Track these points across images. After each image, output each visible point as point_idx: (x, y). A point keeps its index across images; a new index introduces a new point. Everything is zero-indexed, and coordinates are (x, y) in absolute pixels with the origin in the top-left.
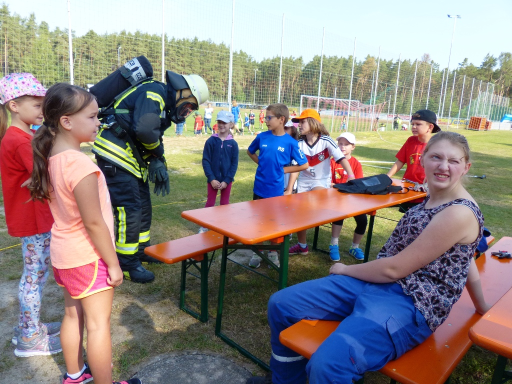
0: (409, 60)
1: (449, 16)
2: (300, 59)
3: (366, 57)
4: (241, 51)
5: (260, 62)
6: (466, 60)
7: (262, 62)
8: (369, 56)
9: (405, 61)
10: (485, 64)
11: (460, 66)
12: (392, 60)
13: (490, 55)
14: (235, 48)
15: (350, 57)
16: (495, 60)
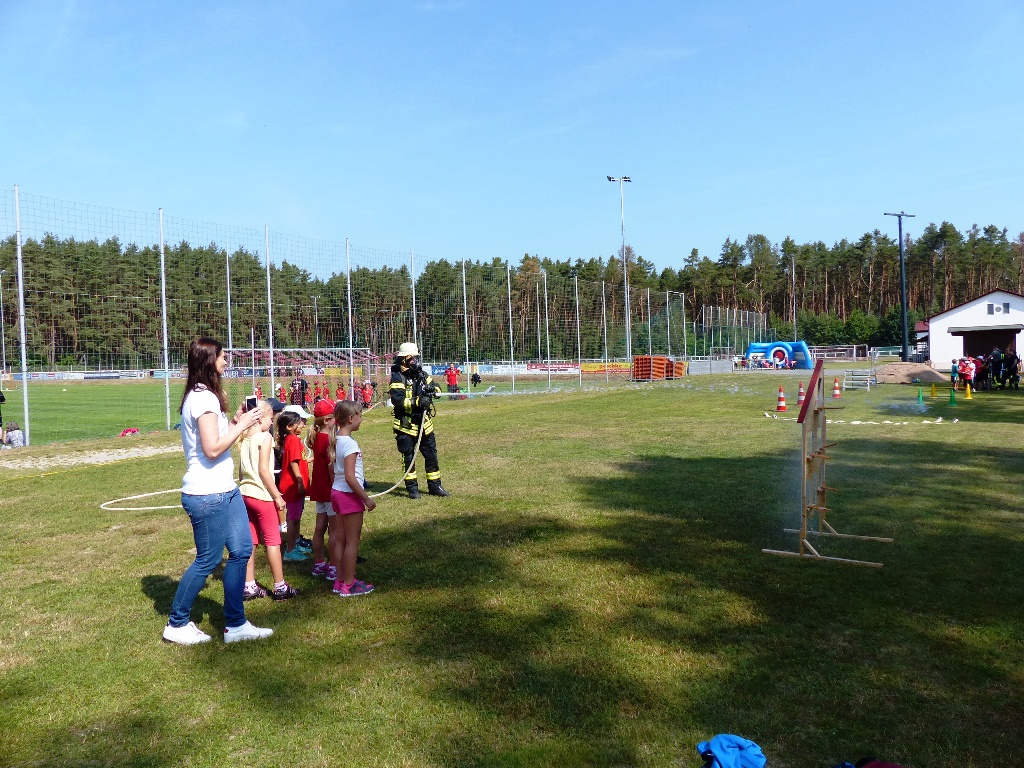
0: (600, 259)
1: (610, 179)
2: (403, 271)
3: (523, 257)
4: (284, 263)
5: (326, 281)
6: (695, 252)
7: (331, 281)
8: (527, 257)
9: (592, 261)
10: (726, 257)
11: (687, 263)
12: (569, 261)
13: (732, 241)
14: (270, 257)
15: (497, 261)
16: (741, 249)
